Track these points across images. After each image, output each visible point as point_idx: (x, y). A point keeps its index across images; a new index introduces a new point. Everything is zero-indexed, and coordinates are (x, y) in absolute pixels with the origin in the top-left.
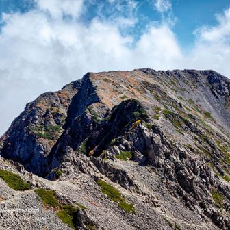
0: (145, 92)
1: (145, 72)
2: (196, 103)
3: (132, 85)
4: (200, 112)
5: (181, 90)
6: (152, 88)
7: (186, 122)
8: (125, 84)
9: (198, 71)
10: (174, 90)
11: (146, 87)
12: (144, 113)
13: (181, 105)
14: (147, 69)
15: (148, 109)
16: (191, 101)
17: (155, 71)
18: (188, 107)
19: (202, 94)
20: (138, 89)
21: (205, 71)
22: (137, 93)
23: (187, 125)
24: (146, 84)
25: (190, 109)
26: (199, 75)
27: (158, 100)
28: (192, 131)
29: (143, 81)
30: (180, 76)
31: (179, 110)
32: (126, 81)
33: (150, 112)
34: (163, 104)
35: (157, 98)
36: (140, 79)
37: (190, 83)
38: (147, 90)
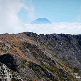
0: (26, 51)
1: (28, 35)
2: (68, 61)
3: (16, 45)
4: (70, 68)
5: (57, 50)
6: (32, 47)
7: (44, 70)
8: (10, 44)
9: (72, 35)
10: (51, 50)
11: (27, 47)
12: (14, 64)
13: (54, 62)
14: (30, 33)
15: (18, 61)
16: (64, 59)
17: (36, 34)
18: (61, 63)
19: (73, 53)
20: (20, 48)
21: (77, 35)
22: (19, 51)
23: (44, 72)
24: (27, 45)
25: (63, 65)
26: (72, 38)
27: (36, 57)
28: (48, 77)
29: (25, 42)
30: (56, 39)
31: (51, 65)
32: (11, 42)
33: (19, 63)
34: (39, 60)
35: (35, 56)
36: (23, 41)
37: (65, 44)
38: (28, 50)
